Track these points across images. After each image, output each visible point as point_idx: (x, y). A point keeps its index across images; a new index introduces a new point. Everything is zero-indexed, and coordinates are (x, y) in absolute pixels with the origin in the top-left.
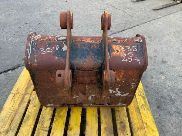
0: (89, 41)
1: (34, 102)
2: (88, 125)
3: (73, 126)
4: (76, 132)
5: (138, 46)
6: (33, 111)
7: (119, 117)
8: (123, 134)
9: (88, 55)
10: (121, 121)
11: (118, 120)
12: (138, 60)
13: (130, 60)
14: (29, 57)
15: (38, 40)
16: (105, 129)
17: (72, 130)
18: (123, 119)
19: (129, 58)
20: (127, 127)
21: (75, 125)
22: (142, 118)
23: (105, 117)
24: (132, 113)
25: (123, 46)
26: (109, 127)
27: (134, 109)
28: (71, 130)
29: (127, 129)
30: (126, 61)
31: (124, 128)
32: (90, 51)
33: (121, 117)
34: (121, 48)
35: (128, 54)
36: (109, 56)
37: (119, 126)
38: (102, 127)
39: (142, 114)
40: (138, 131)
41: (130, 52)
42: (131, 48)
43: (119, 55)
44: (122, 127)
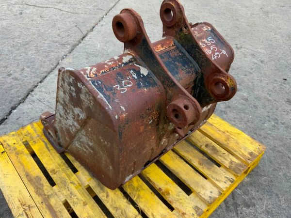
0: (162, 49)
1: (75, 200)
2: (179, 173)
3: (166, 187)
4: (176, 191)
5: (212, 36)
6: (91, 212)
7: (199, 142)
8: (220, 156)
9: (177, 68)
10: (205, 144)
11: (201, 146)
12: (224, 52)
13: (218, 55)
14: (110, 107)
15: (96, 74)
16: (200, 164)
17: (170, 192)
18: (204, 141)
19: (216, 54)
20: (215, 146)
21: (167, 184)
22: (218, 128)
23: (187, 152)
24: (205, 130)
26: (201, 159)
28: (168, 193)
29: (218, 148)
30: (216, 57)
31: (214, 149)
32: (175, 61)
33: (201, 141)
35: (212, 49)
37: (209, 151)
39: (214, 125)
40: (228, 144)
41: (211, 45)
42: (208, 41)
44: (212, 150)
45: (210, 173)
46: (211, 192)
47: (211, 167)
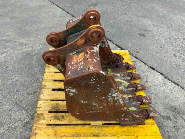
5: (83, 70)
7: (68, 116)
8: (52, 117)
10: (64, 117)
11: (65, 114)
14: (71, 22)
16: (58, 104)
17: (59, 83)
18: (67, 118)
19: (70, 67)
20: (58, 121)
22: (67, 137)
25: (83, 59)
26: (59, 107)
27: (77, 131)
29: (56, 121)
31: (57, 118)
34: (81, 59)
35: (75, 65)
36: (72, 54)
37: (59, 114)
38: (59, 102)
41: (77, 66)
42: (81, 65)
43: (73, 60)
44: (58, 117)
45: (50, 103)
46: (44, 96)
47: (52, 106)
